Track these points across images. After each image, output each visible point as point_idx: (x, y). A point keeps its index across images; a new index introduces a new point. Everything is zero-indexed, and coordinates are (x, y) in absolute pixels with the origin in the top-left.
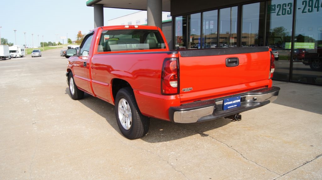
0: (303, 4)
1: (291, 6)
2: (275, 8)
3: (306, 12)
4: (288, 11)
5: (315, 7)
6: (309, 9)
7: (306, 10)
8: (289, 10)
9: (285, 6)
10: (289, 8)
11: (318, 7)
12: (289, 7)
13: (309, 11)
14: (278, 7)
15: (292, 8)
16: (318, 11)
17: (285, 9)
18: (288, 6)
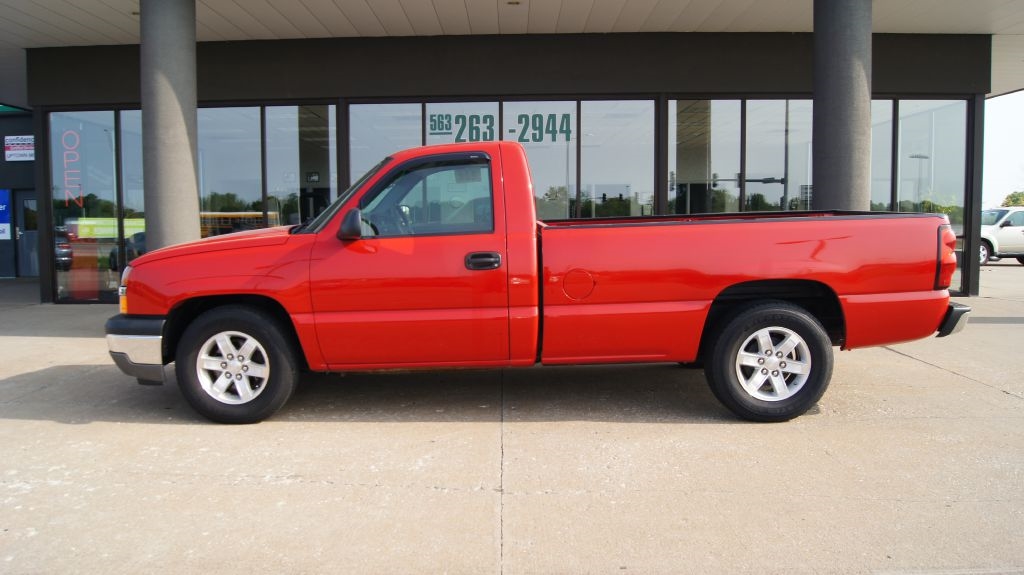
0: (520, 122)
1: (492, 123)
2: (449, 122)
3: (528, 140)
4: (485, 134)
5: (548, 131)
6: (534, 135)
7: (529, 135)
8: (488, 131)
9: (478, 122)
10: (488, 128)
11: (554, 133)
12: (488, 124)
13: (535, 139)
14: (457, 122)
15: (496, 128)
16: (554, 139)
17: (477, 129)
18: (485, 122)
